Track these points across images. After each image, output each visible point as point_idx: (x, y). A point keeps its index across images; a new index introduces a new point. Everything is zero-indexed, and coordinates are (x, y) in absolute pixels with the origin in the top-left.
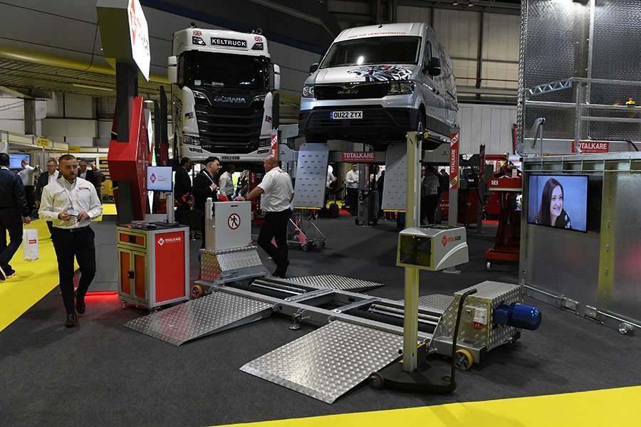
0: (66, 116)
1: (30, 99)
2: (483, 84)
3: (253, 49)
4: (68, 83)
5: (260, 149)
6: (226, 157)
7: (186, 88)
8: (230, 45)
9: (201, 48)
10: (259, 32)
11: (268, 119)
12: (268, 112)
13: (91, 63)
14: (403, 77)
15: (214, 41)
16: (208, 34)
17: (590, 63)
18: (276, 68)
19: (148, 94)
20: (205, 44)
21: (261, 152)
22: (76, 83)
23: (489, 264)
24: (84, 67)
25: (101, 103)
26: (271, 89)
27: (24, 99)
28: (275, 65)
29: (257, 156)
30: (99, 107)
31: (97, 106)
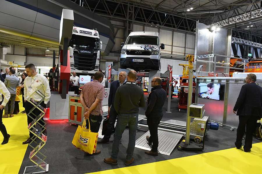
0: (15, 54)
1: (2, 47)
2: (173, 53)
3: (94, 35)
4: (19, 42)
5: (95, 69)
6: (83, 72)
7: (70, 47)
8: (86, 33)
9: (76, 34)
10: (96, 30)
11: (98, 59)
12: (98, 57)
13: (31, 36)
14: (156, 49)
15: (81, 31)
16: (78, 29)
17: (213, 50)
18: (101, 42)
19: (48, 48)
20: (77, 32)
22: (22, 42)
23: (180, 110)
24: (28, 37)
25: (28, 49)
26: (99, 49)
28: (101, 41)
29: (94, 72)
30: (27, 51)
31: (26, 51)
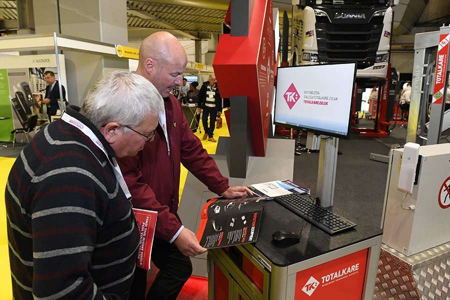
1: (199, 40)
5: (376, 65)
7: (308, 8)
11: (387, 34)
12: (387, 27)
21: (376, 68)
26: (391, 4)
27: (196, 40)
29: (372, 72)
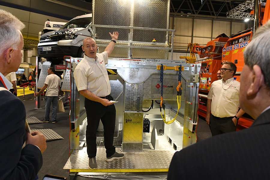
15: (54, 26)
16: (52, 23)
